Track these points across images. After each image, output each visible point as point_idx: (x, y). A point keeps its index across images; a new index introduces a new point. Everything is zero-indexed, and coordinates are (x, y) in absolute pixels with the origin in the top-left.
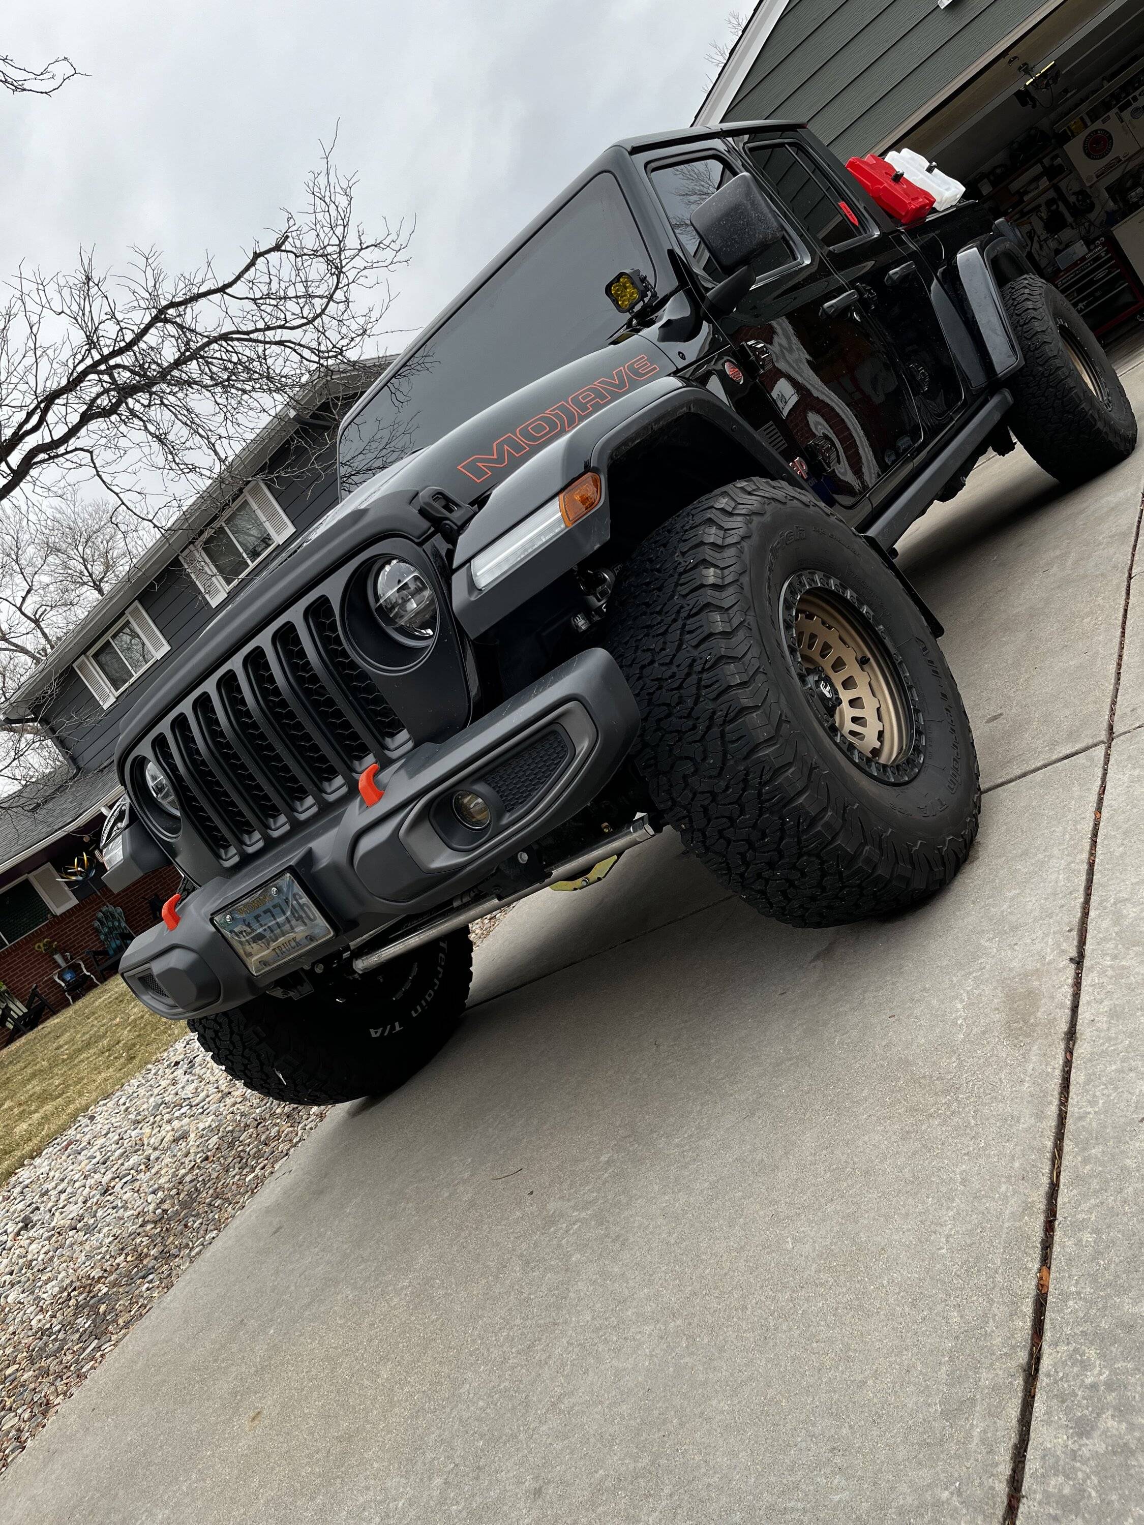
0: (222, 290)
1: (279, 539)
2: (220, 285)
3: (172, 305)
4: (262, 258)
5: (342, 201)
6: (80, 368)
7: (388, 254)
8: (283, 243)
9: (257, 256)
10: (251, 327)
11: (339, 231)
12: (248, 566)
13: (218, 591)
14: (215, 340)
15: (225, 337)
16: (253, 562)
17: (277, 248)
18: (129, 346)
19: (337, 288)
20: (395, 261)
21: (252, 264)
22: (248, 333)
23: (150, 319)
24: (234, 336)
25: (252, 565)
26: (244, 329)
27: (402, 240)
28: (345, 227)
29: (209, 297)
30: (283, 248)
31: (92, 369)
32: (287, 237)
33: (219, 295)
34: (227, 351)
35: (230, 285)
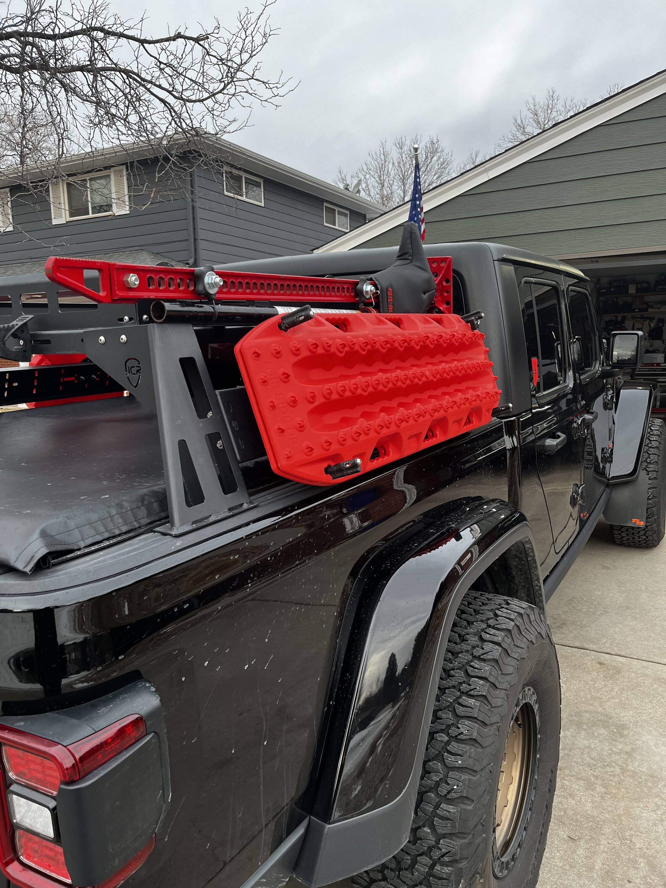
0: (143, 42)
1: (117, 211)
2: (142, 38)
3: (101, 29)
4: (183, 40)
5: (258, 40)
6: (9, 30)
7: (266, 94)
8: (202, 40)
9: (179, 36)
10: (149, 78)
11: (245, 56)
12: (88, 214)
13: (61, 216)
14: (121, 71)
15: (127, 72)
16: (93, 214)
17: (197, 40)
18: (53, 37)
19: (220, 92)
20: (269, 100)
21: (174, 39)
22: (144, 80)
23: (80, 29)
24: (133, 75)
25: (91, 215)
26: (143, 76)
27: (281, 92)
28: (250, 57)
29: (130, 40)
30: (202, 43)
31: (18, 35)
32: (208, 38)
33: (137, 44)
34: (125, 82)
35: (150, 42)
